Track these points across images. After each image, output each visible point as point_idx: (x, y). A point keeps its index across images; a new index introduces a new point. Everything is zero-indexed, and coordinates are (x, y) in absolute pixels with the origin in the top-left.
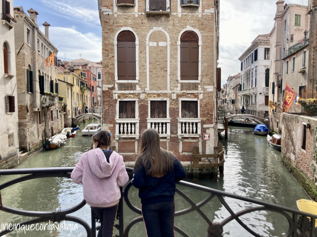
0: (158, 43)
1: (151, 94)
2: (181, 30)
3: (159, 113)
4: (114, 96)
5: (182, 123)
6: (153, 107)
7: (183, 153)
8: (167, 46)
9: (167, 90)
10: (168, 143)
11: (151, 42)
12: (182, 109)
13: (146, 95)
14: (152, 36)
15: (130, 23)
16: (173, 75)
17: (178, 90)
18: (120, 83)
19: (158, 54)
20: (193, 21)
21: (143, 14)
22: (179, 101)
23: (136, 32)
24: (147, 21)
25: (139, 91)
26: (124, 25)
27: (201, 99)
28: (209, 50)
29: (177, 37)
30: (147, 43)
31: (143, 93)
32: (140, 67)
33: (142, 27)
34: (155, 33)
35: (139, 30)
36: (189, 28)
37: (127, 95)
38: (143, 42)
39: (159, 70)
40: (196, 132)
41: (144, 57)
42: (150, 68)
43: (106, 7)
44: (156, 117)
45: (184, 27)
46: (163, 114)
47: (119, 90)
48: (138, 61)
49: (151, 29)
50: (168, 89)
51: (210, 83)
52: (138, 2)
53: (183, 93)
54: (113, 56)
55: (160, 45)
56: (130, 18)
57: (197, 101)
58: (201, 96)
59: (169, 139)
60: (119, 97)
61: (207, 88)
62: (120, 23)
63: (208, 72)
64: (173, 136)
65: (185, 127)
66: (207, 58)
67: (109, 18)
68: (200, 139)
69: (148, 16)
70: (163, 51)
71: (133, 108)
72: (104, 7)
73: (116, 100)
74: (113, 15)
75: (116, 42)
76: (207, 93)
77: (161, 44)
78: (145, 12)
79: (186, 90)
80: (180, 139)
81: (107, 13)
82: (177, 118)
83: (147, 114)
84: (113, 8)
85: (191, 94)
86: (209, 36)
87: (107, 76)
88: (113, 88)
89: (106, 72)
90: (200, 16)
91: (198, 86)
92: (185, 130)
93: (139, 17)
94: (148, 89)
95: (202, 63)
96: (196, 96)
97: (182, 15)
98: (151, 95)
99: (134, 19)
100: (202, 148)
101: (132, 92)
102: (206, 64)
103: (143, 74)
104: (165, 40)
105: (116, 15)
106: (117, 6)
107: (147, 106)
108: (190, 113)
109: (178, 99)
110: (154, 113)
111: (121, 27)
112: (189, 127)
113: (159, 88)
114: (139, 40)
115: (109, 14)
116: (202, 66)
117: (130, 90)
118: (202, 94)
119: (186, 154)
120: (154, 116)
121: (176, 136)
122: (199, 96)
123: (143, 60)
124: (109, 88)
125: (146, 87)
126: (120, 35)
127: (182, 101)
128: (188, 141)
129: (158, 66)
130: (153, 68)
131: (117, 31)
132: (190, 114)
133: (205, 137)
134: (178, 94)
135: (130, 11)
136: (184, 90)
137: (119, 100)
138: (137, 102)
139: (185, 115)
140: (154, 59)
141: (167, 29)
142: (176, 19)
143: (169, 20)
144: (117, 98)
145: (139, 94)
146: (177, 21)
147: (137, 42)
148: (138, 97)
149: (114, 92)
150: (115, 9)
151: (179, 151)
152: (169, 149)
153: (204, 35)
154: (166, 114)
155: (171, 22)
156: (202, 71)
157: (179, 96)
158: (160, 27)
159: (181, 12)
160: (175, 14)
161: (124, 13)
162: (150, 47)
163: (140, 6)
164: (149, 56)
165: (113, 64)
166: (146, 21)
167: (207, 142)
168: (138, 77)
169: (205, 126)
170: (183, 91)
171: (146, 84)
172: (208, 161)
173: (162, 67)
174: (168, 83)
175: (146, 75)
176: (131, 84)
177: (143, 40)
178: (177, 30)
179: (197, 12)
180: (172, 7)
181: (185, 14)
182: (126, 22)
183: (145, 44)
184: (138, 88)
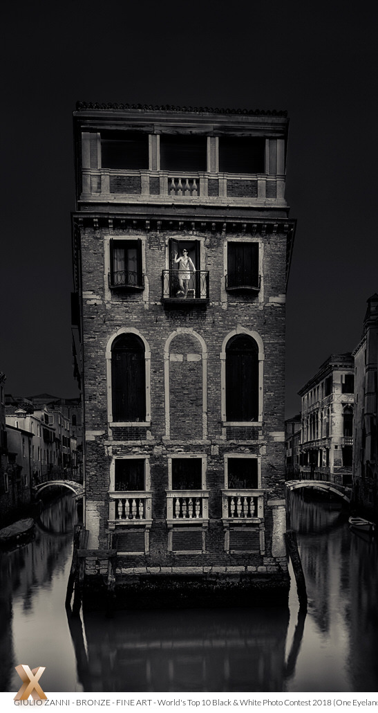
0: (185, 355)
1: (173, 446)
2: (227, 334)
3: (188, 480)
4: (106, 451)
5: (229, 498)
6: (176, 471)
7: (232, 552)
8: (201, 361)
9: (202, 439)
10: (204, 534)
11: (172, 355)
12: (229, 473)
13: (164, 448)
14: (175, 343)
15: (135, 321)
16: (212, 413)
17: (222, 440)
18: (118, 427)
19: (185, 376)
20: (248, 318)
21: (159, 303)
22: (223, 459)
23: (145, 337)
24: (166, 317)
25: (151, 441)
26: (124, 324)
27: (263, 455)
28: (277, 369)
29: (220, 346)
30: (166, 356)
31: (158, 445)
32: (154, 398)
33: (157, 328)
34: (180, 338)
35: (153, 332)
36: (240, 330)
37: (130, 449)
38: (158, 353)
39: (187, 403)
40: (256, 514)
41: (161, 381)
42: (171, 401)
43: (91, 291)
44: (181, 488)
45: (233, 328)
46: (194, 483)
47: (114, 440)
48: (150, 388)
49: (172, 331)
50: (205, 437)
51: (279, 428)
52: (150, 283)
53: (231, 444)
54: (105, 380)
55: (188, 360)
56: (134, 311)
57: (257, 459)
58: (263, 450)
59: (206, 527)
60: (115, 453)
61: (273, 436)
62: (116, 320)
63: (275, 408)
64: (213, 521)
65: (236, 504)
66: (273, 383)
67: (96, 310)
68: (262, 527)
69: (168, 308)
70: (194, 370)
71: (140, 473)
72: (87, 291)
73: (110, 458)
74: (104, 305)
75: (109, 355)
76: (275, 444)
77: (192, 358)
78: (162, 300)
79: (237, 439)
80: (226, 527)
81: (93, 302)
82: (222, 489)
83: (167, 483)
84: (104, 293)
85: (245, 446)
86: (277, 343)
87: (94, 415)
88: (105, 437)
89: (91, 408)
90: (261, 308)
91: (258, 433)
92: (236, 510)
93: (150, 309)
94: (169, 438)
95: (265, 392)
96: (255, 450)
97: (228, 307)
98: (172, 449)
99: (142, 313)
100: (265, 542)
101: (138, 442)
102: (272, 394)
103: (159, 410)
104: (197, 351)
105: (108, 306)
106: (111, 290)
107: (167, 468)
108: (243, 480)
109: (223, 456)
110: (179, 482)
111: (118, 328)
112: (242, 505)
113: (189, 436)
114: (151, 351)
115: (95, 304)
116: (264, 397)
117: (134, 440)
118: (265, 447)
119: (236, 552)
120: (178, 485)
121: (218, 521)
122: (260, 449)
123: (158, 385)
124: (96, 437)
125: (164, 435)
126: (115, 342)
127: (230, 460)
128: (240, 530)
129: (186, 398)
130: (177, 401)
131: (110, 334)
132: (244, 482)
134: (223, 446)
135: (134, 299)
136: (233, 439)
137: (115, 457)
138: (147, 461)
139: (234, 483)
140: (178, 384)
141: (202, 331)
142: (218, 313)
143: (206, 315)
144: (110, 454)
145: (152, 447)
146: (220, 317)
147: (148, 355)
148: (150, 452)
149: (106, 443)
150: (108, 295)
151: (224, 548)
152: (206, 544)
153: (268, 342)
154: (200, 481)
155: (209, 319)
156: (266, 406)
157: (223, 450)
158: (190, 327)
159: (226, 300)
160: (217, 304)
161: (124, 303)
162: (172, 364)
163: (153, 289)
164: (170, 379)
165: (105, 394)
166: (163, 317)
168: (150, 416)
169: (270, 503)
170: (231, 441)
171: (165, 428)
172: (276, 565)
173: (192, 399)
174: (205, 426)
175: (165, 413)
176: (137, 429)
177: (159, 350)
178: (220, 333)
179: (255, 301)
180: (210, 292)
181: (235, 304)
182: (127, 318)
183: (162, 357)
184: (149, 436)
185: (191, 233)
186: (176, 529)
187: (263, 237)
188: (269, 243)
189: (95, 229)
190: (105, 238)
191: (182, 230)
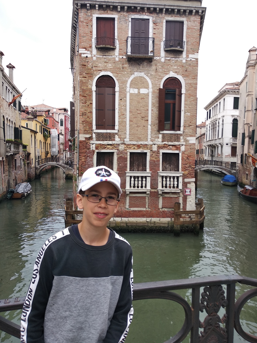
0: (139, 89)
1: (130, 144)
2: (164, 77)
3: (138, 166)
4: (91, 147)
5: (163, 177)
6: (132, 160)
7: (163, 210)
8: (148, 93)
9: (147, 141)
10: (147, 198)
11: (131, 89)
12: (162, 162)
13: (126, 146)
15: (110, 67)
16: (154, 125)
17: (159, 141)
18: (98, 133)
19: (139, 102)
20: (176, 67)
21: (124, 57)
22: (159, 153)
23: (116, 78)
24: (128, 66)
25: (118, 141)
26: (104, 70)
27: (183, 151)
28: (192, 99)
29: (160, 84)
30: (128, 89)
31: (122, 144)
32: (120, 115)
33: (123, 72)
34: (136, 79)
35: (119, 75)
36: (172, 74)
37: (106, 146)
38: (123, 88)
39: (139, 119)
40: (178, 187)
41: (125, 105)
42: (130, 117)
43: (84, 48)
44: (135, 170)
45: (167, 73)
46: (142, 167)
47: (96, 140)
48: (118, 109)
49: (132, 74)
50: (149, 140)
51: (193, 135)
52: (119, 44)
53: (164, 144)
54: (92, 103)
55: (141, 92)
56: (110, 61)
57: (179, 153)
58: (183, 148)
59: (148, 194)
60: (97, 148)
61: (189, 139)
62: (99, 67)
63: (190, 122)
64: (153, 190)
65: (166, 181)
66: (190, 107)
67: (87, 61)
68: (181, 195)
69: (129, 60)
70: (144, 98)
71: (111, 160)
72: (82, 48)
73: (94, 151)
74: (92, 57)
75: (94, 88)
76: (190, 145)
77: (143, 91)
78: (126, 55)
79: (167, 141)
80: (160, 194)
81: (85, 55)
82: (158, 171)
83: (126, 167)
84: (92, 50)
85: (173, 145)
86: (192, 83)
87: (84, 125)
88: (91, 138)
89: (83, 120)
90: (184, 61)
91: (180, 138)
92: (166, 184)
93: (119, 61)
94: (128, 140)
95: (185, 113)
96: (177, 147)
97: (165, 60)
98: (130, 146)
99: (114, 63)
100: (183, 203)
101: (110, 142)
102: (189, 114)
103: (122, 123)
104: (147, 88)
105: (94, 58)
106: (96, 48)
107: (127, 158)
108: (170, 166)
109: (159, 151)
110: (134, 166)
111: (100, 72)
112: (170, 181)
113: (140, 139)
114: (119, 87)
115: (87, 57)
116: (184, 116)
117: (108, 141)
118: (184, 146)
119: (166, 210)
120: (133, 169)
121: (155, 190)
122: (181, 148)
123: (123, 108)
124: (86, 138)
125: (126, 138)
126: (98, 80)
127: (163, 153)
128: (168, 196)
129: (139, 115)
130: (134, 117)
131: (96, 76)
132: (171, 168)
133: (186, 192)
134: (159, 145)
135: (110, 54)
136: (165, 141)
137: (97, 151)
138: (115, 154)
139: (166, 168)
140: (135, 107)
141: (149, 75)
142: (159, 64)
143: (152, 65)
144: (94, 149)
145: (118, 145)
146: (160, 67)
147: (117, 89)
148: (117, 148)
149: (92, 142)
150: (94, 51)
151: (158, 207)
152: (148, 204)
153: (188, 82)
154: (146, 166)
155: (154, 67)
156: (185, 122)
157: (159, 147)
158: (142, 72)
159: (164, 56)
160: (158, 58)
161: (104, 56)
162: (131, 95)
163: (121, 48)
164: (130, 104)
165: (91, 112)
166: (126, 65)
167: (188, 198)
168: (118, 126)
169: (186, 180)
170: (164, 143)
171: (126, 134)
172: (189, 218)
173: (142, 116)
174: (149, 133)
175: (126, 124)
176: (110, 134)
177: (124, 86)
178: (160, 76)
179: (180, 57)
180: (155, 51)
181: (169, 58)
182: (105, 66)
183: (125, 90)
184: (117, 138)
185: (144, 14)
186: (131, 195)
187: (186, 17)
188: (190, 21)
189: (88, 10)
190: (94, 15)
191: (139, 12)
